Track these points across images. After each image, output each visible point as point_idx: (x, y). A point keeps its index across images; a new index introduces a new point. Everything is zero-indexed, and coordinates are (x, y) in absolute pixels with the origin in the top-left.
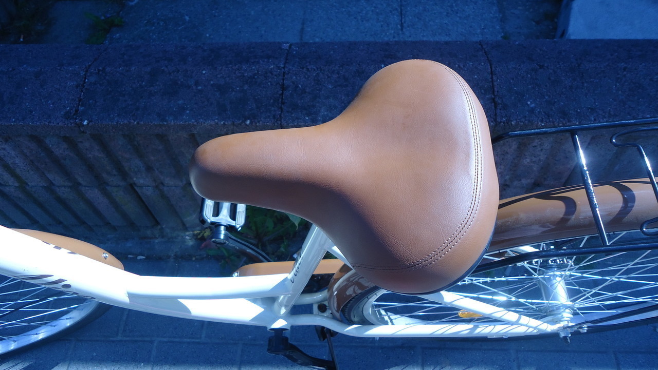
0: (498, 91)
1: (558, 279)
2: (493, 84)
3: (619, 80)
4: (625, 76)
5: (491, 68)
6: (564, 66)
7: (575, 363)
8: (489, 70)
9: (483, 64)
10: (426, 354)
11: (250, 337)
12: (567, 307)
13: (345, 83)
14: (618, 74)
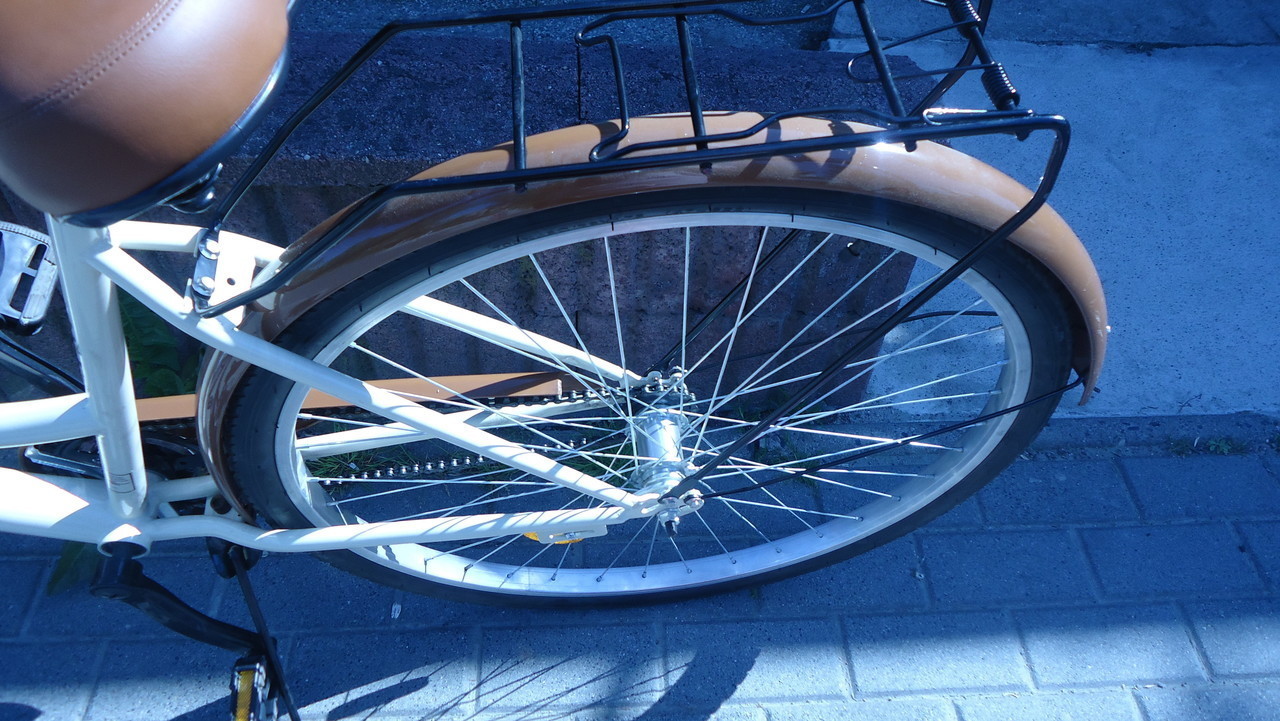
0: (587, 112)
1: (666, 423)
2: (579, 100)
3: (797, 102)
4: (807, 96)
5: (579, 76)
6: (707, 76)
7: (769, 639)
8: (576, 79)
9: (565, 68)
10: (488, 639)
11: (128, 626)
12: (672, 468)
13: (302, 89)
14: (798, 92)
